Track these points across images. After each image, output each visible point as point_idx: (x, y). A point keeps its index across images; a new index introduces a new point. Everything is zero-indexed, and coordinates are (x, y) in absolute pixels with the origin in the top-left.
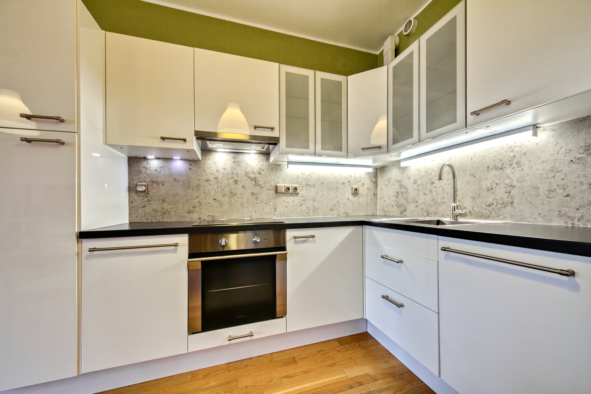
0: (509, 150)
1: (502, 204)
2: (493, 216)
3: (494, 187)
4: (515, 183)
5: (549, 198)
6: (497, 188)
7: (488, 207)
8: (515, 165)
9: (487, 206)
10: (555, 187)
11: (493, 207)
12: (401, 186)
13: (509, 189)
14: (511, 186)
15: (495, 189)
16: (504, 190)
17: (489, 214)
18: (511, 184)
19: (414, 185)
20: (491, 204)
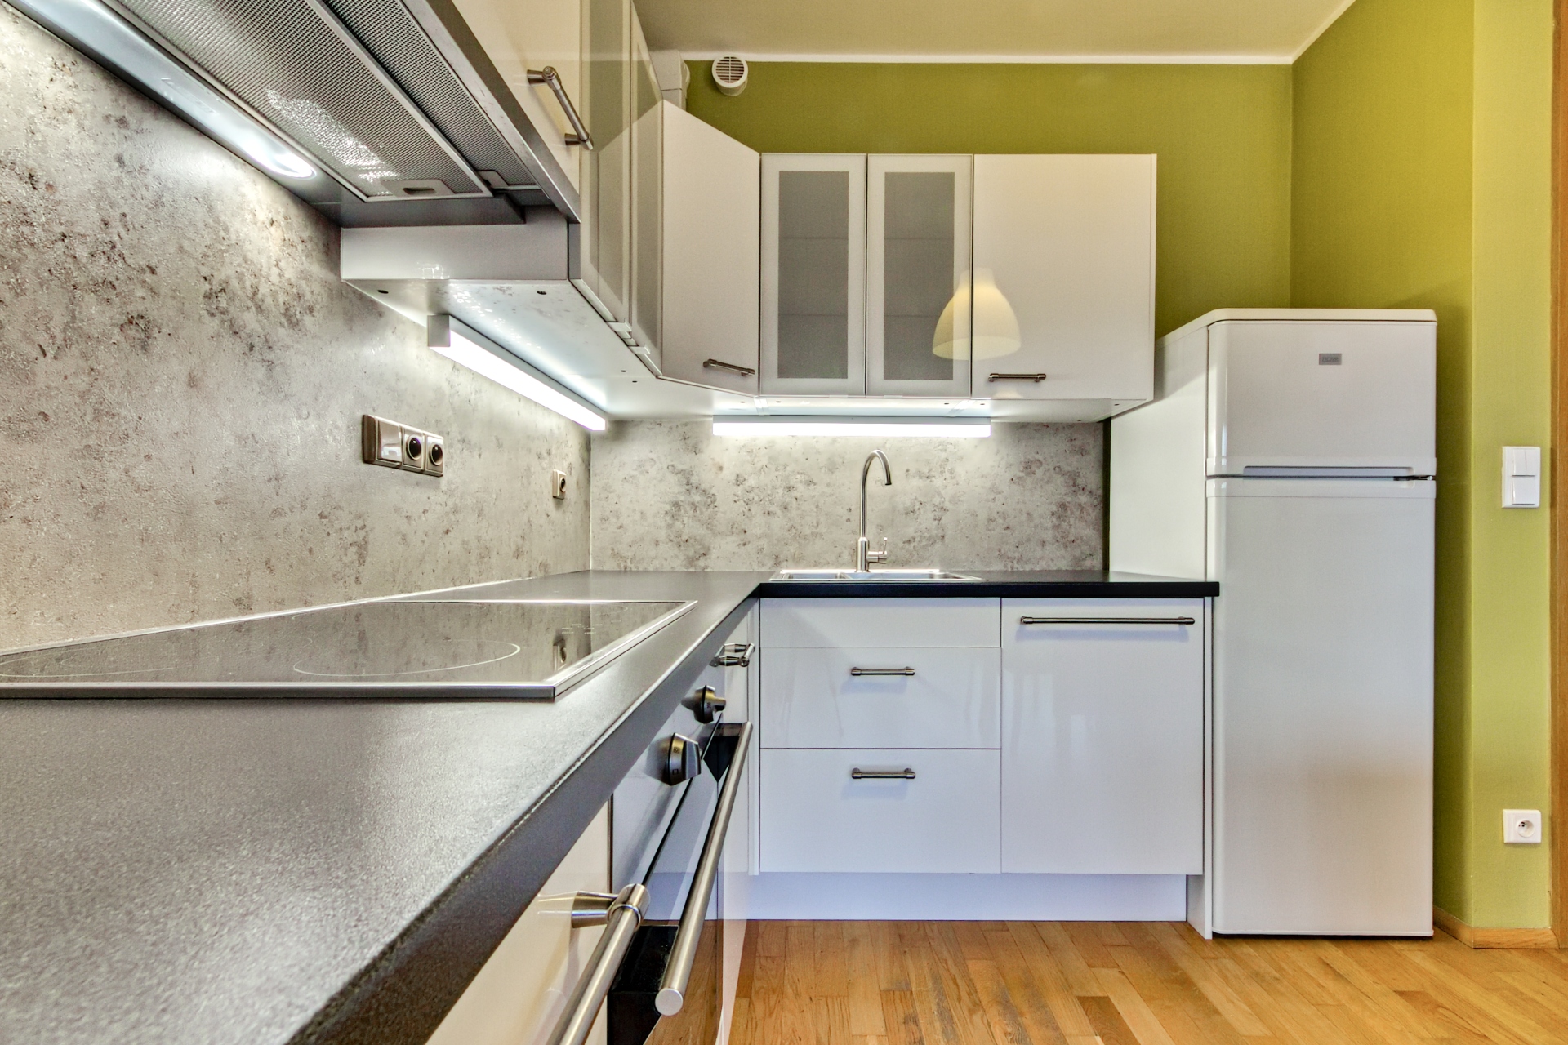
0: (940, 448)
1: (929, 539)
2: (914, 561)
3: (916, 508)
4: (947, 505)
5: (989, 530)
6: (922, 511)
7: (907, 544)
8: (947, 475)
9: (904, 543)
10: (995, 515)
11: (916, 544)
12: (690, 486)
13: (939, 513)
14: (942, 508)
15: (918, 513)
16: (931, 515)
17: (908, 556)
18: (942, 505)
19: (735, 487)
20: (912, 540)
